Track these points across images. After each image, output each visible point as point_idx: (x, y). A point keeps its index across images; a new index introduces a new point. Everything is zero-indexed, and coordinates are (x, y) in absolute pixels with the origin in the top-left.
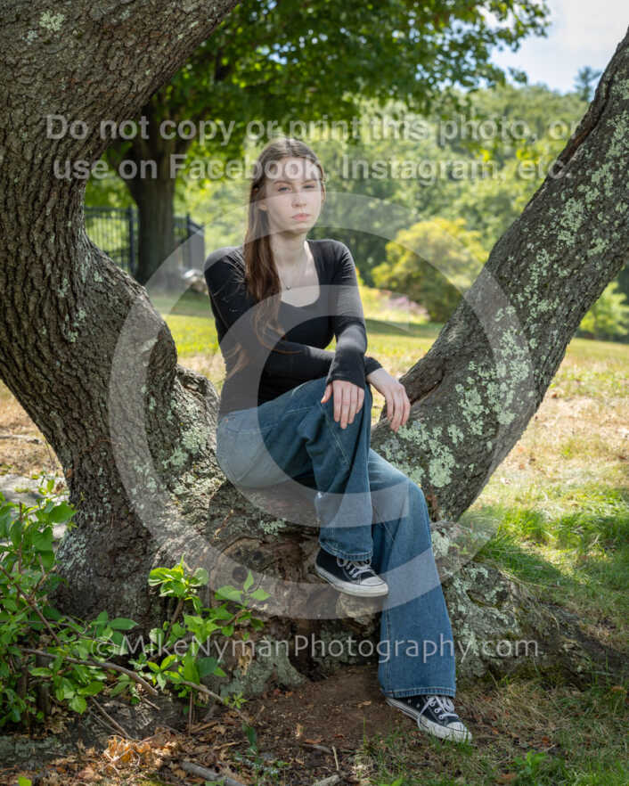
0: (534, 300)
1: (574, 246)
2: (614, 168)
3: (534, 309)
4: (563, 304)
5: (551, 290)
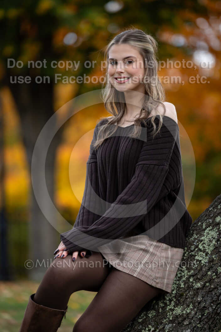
4: (195, 309)
5: (186, 299)
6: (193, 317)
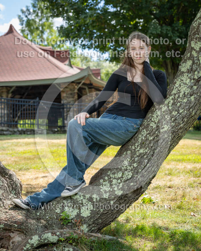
0: (138, 149)
1: (155, 128)
2: (173, 98)
3: (138, 152)
4: (150, 150)
5: (145, 145)
6: (149, 154)
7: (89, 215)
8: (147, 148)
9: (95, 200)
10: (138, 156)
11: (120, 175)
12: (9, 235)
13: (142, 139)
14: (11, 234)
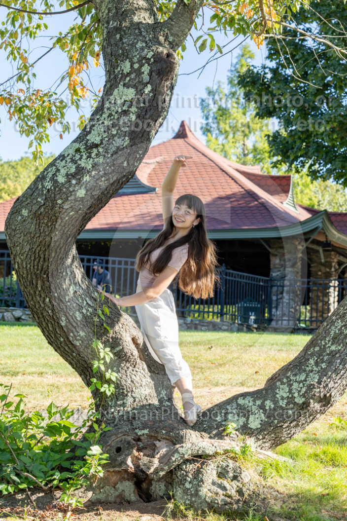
0: (329, 345)
3: (329, 349)
7: (259, 426)
8: (339, 345)
9: (267, 408)
10: (328, 354)
11: (303, 377)
12: (155, 445)
13: (335, 333)
14: (157, 442)
